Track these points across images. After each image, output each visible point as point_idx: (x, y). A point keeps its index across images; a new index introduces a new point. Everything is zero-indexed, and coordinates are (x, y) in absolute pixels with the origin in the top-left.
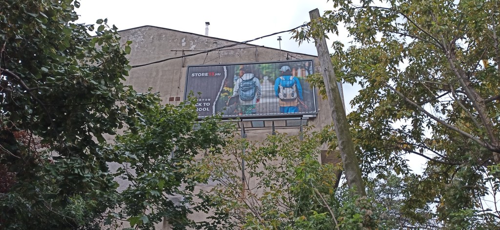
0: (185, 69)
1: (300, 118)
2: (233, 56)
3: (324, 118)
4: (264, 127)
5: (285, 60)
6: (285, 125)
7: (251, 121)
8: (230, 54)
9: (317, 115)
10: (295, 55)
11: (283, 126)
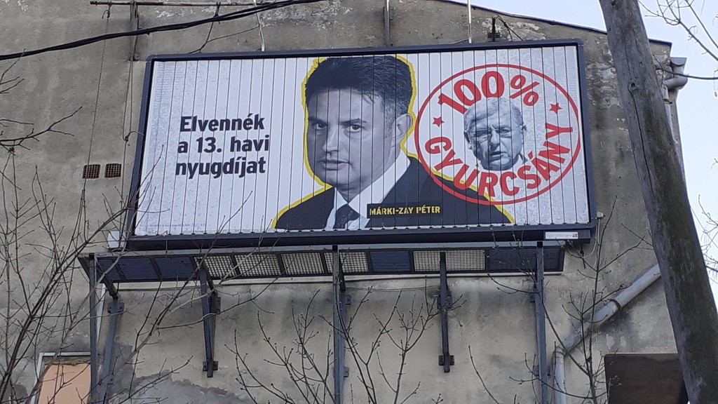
0: (140, 66)
1: (534, 243)
2: (306, 22)
3: (616, 245)
4: (412, 271)
5: (485, 40)
6: (483, 267)
7: (368, 252)
8: (294, 16)
9: (593, 231)
10: (519, 24)
11: (474, 267)
